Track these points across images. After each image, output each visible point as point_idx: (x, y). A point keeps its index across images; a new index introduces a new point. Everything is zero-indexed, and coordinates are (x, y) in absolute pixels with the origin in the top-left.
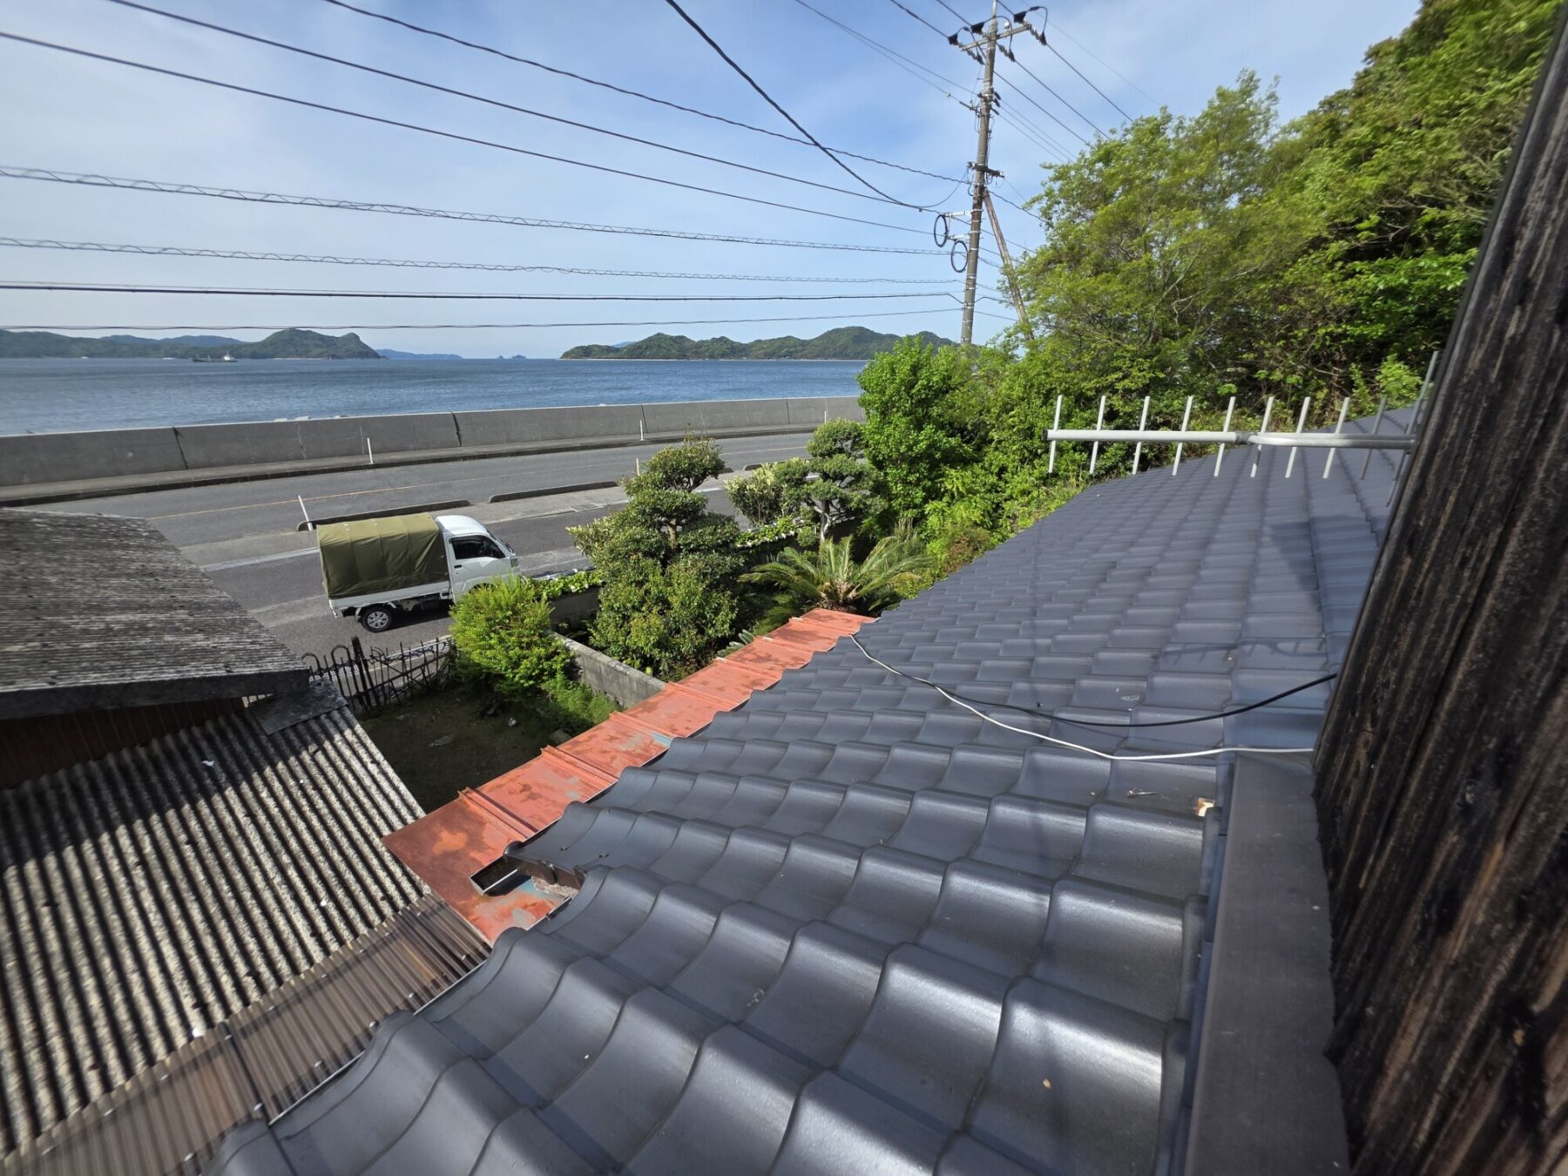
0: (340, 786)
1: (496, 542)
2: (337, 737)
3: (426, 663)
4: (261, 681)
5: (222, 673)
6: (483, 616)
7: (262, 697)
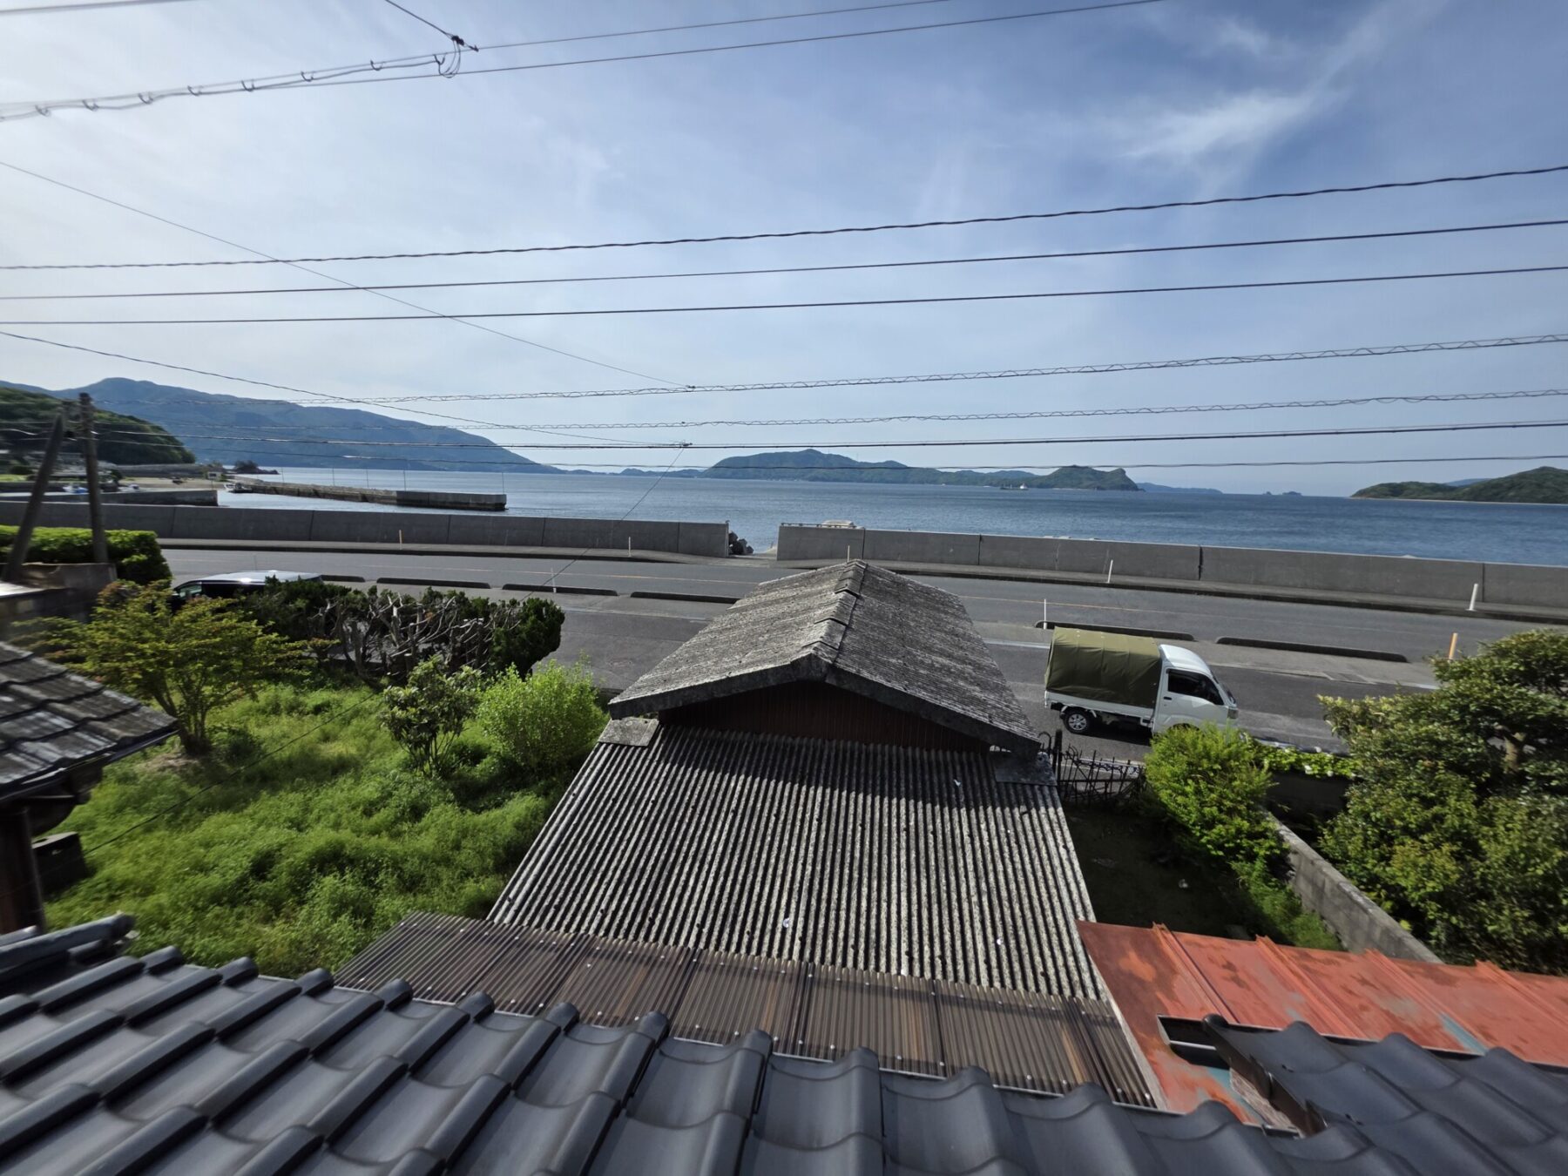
0: (1034, 852)
1: (1218, 686)
2: (1043, 810)
3: (1111, 780)
4: (1008, 738)
5: (986, 720)
6: (1186, 758)
7: (1004, 750)
